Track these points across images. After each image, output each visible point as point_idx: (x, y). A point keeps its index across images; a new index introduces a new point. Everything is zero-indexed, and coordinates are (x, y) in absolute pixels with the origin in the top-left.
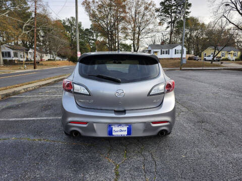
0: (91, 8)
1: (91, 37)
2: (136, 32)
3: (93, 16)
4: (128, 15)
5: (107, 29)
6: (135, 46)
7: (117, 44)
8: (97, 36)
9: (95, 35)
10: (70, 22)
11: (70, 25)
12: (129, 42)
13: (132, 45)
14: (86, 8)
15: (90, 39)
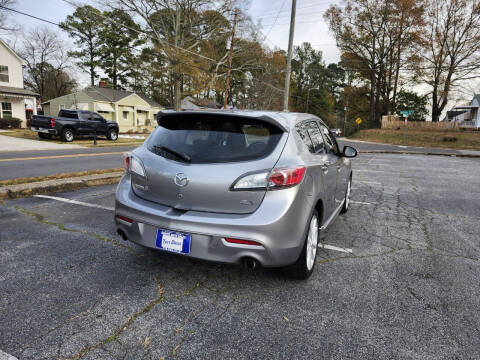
0: (343, 22)
1: (340, 81)
2: (444, 65)
3: (346, 37)
4: (428, 28)
5: (373, 62)
6: (438, 97)
7: (392, 93)
8: (352, 78)
9: (347, 77)
10: (300, 53)
11: (298, 59)
12: (422, 89)
13: (431, 96)
14: (332, 23)
15: (336, 85)
